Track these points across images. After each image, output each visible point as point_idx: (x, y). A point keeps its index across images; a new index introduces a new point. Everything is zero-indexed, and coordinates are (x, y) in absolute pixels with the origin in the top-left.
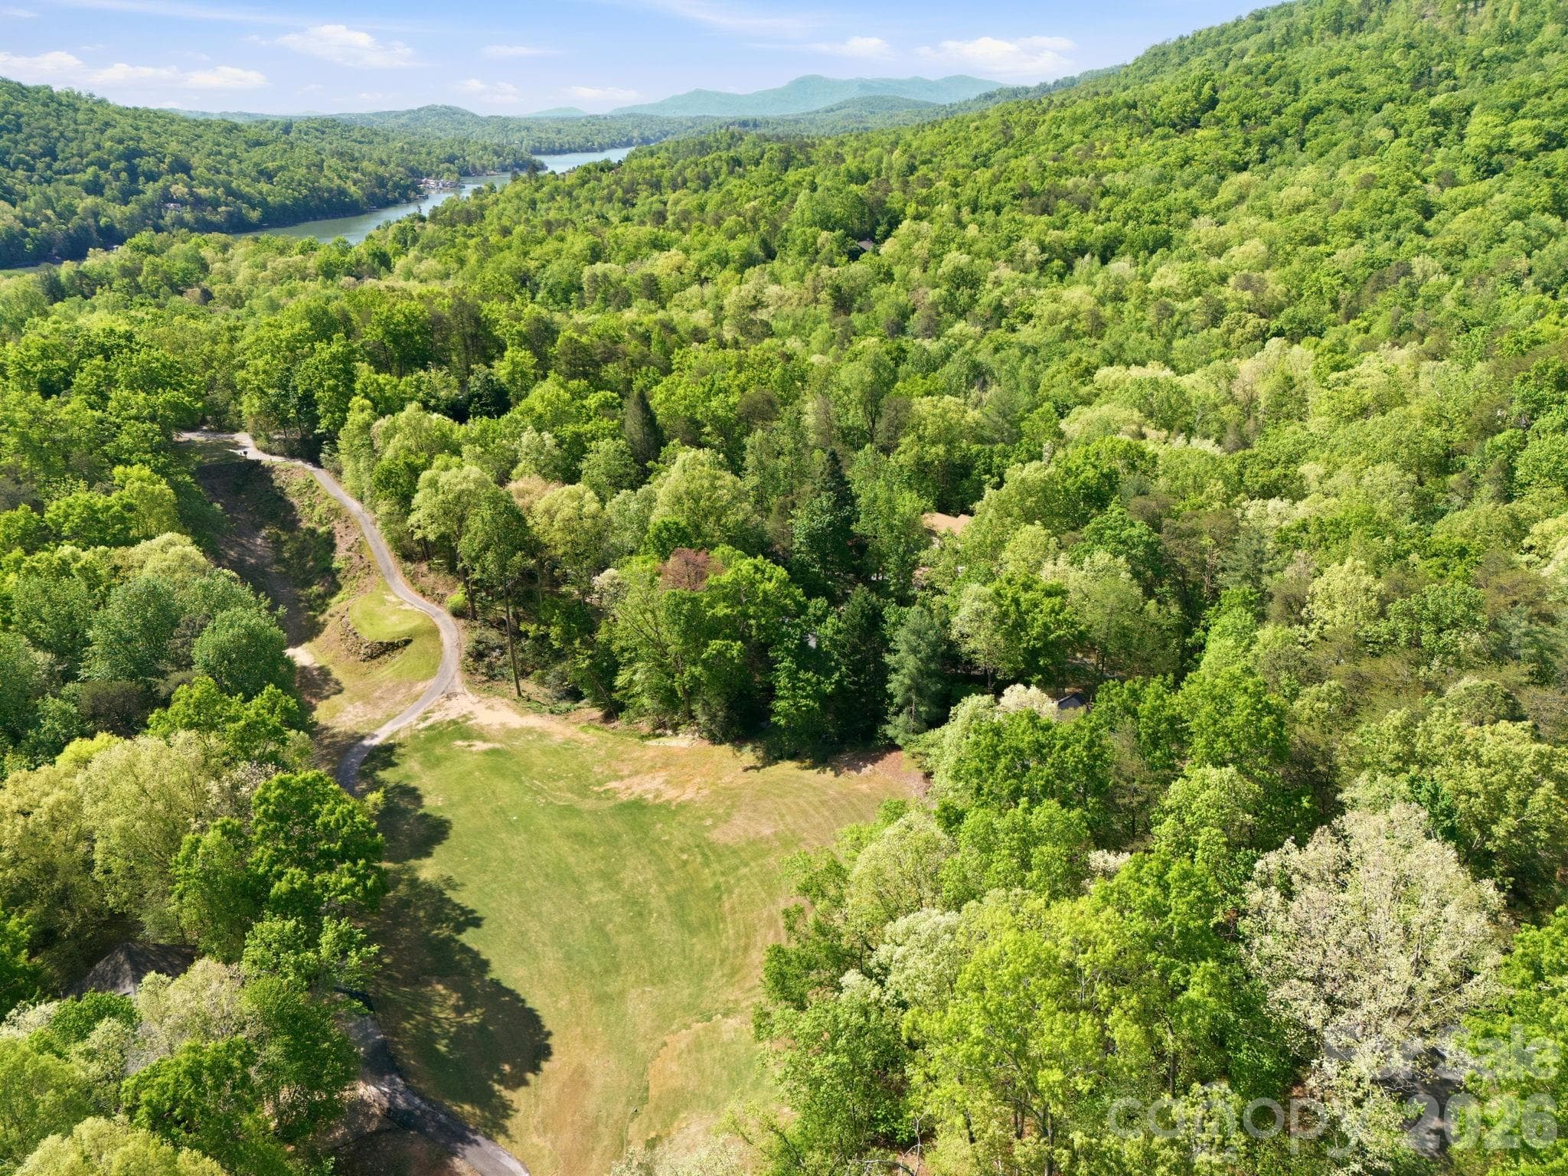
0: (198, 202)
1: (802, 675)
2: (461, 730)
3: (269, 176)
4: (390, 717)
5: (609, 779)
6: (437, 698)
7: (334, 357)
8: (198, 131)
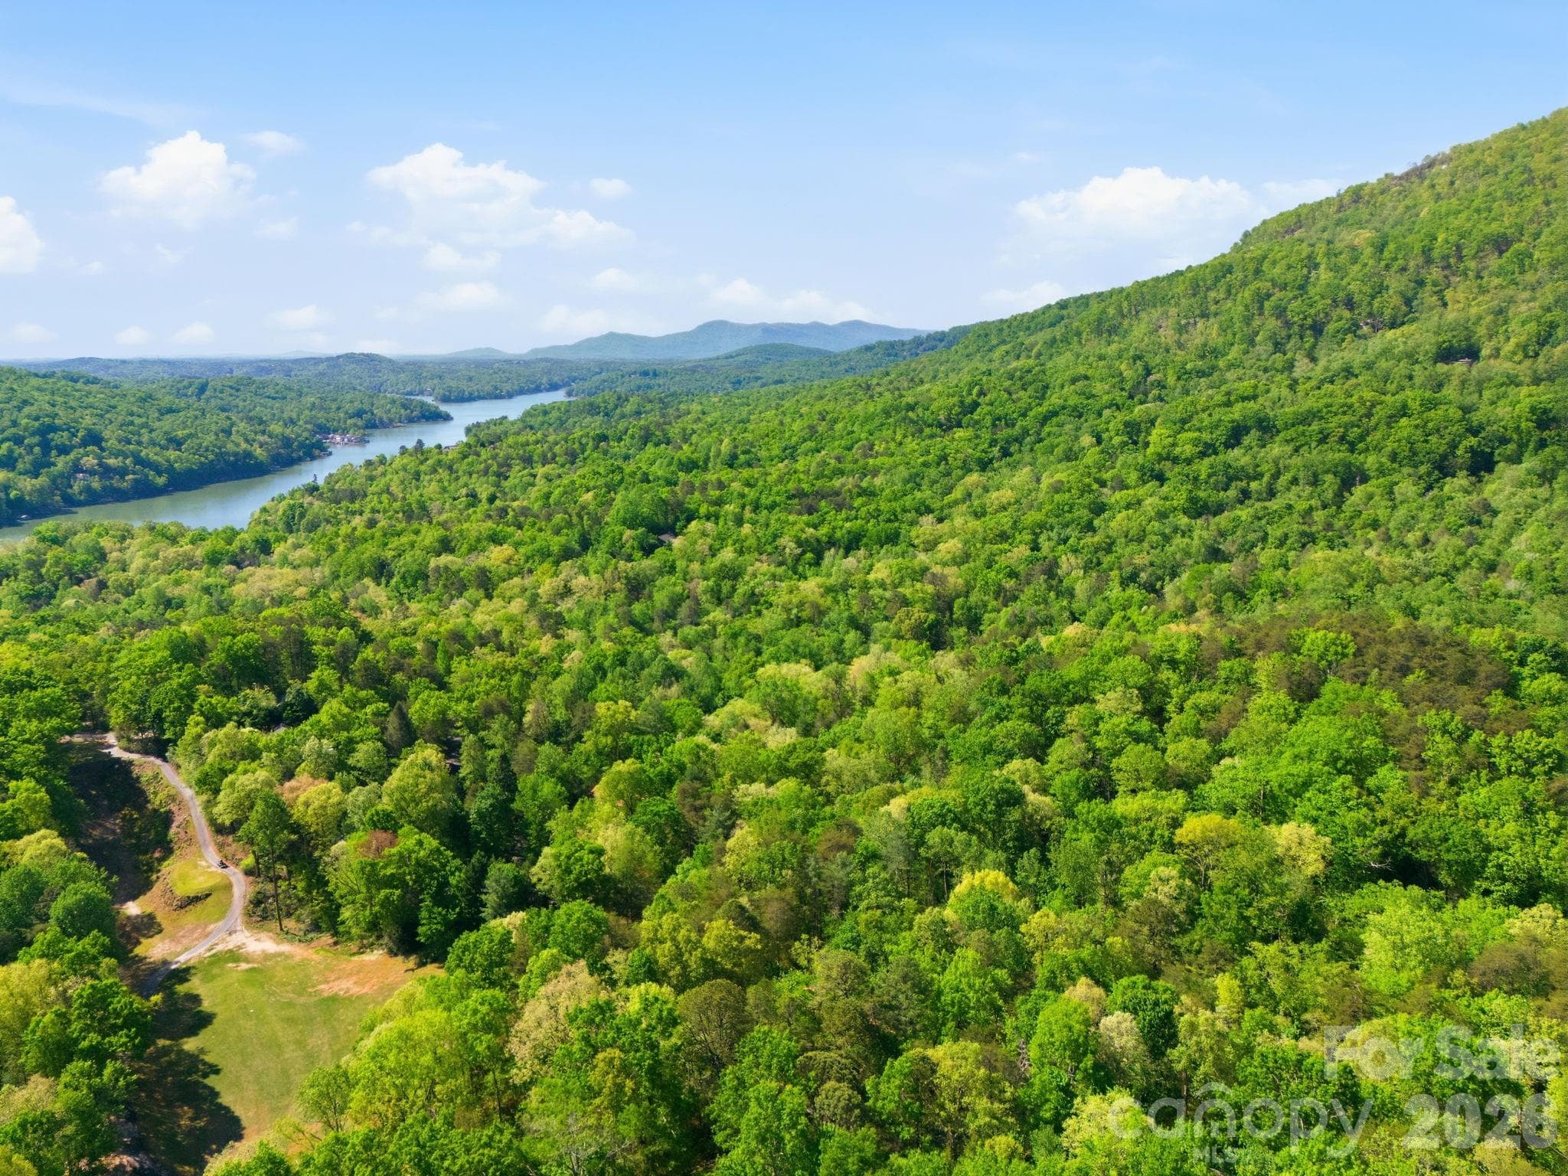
0: (106, 471)
1: (435, 910)
2: (234, 956)
3: (178, 444)
4: (186, 949)
5: (321, 983)
6: (223, 935)
7: (181, 686)
8: (113, 402)
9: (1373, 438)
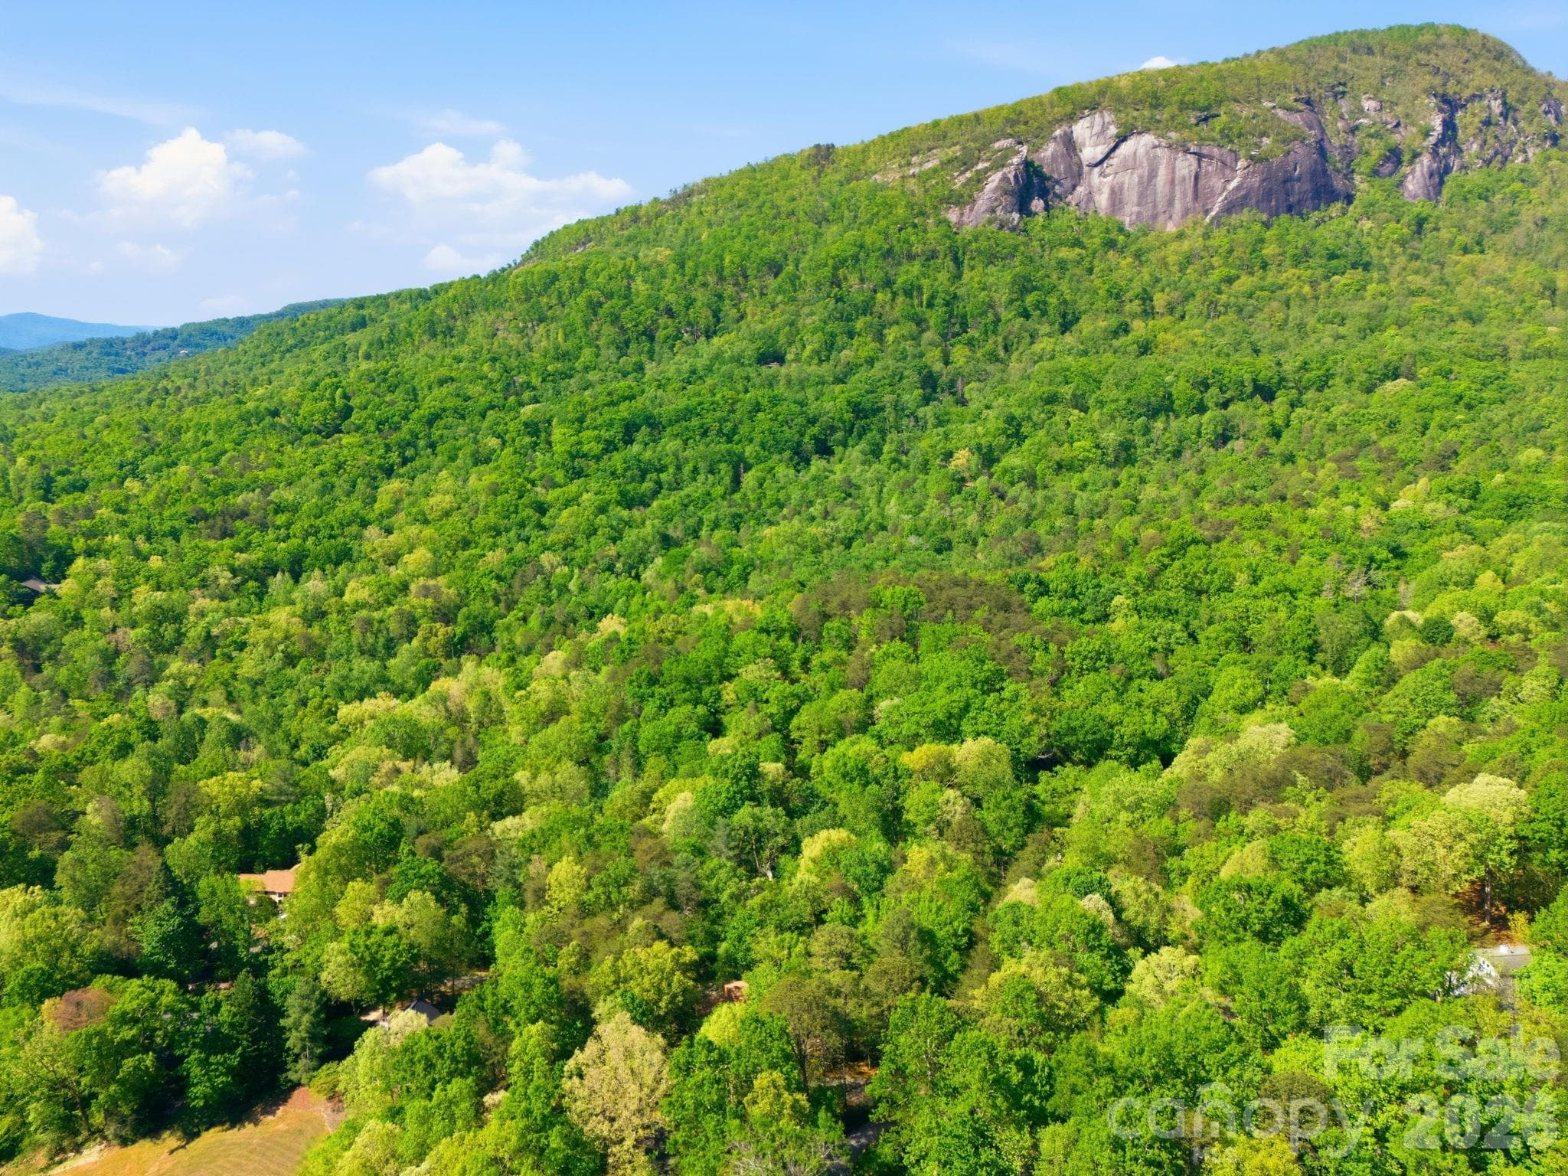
9: (743, 429)
